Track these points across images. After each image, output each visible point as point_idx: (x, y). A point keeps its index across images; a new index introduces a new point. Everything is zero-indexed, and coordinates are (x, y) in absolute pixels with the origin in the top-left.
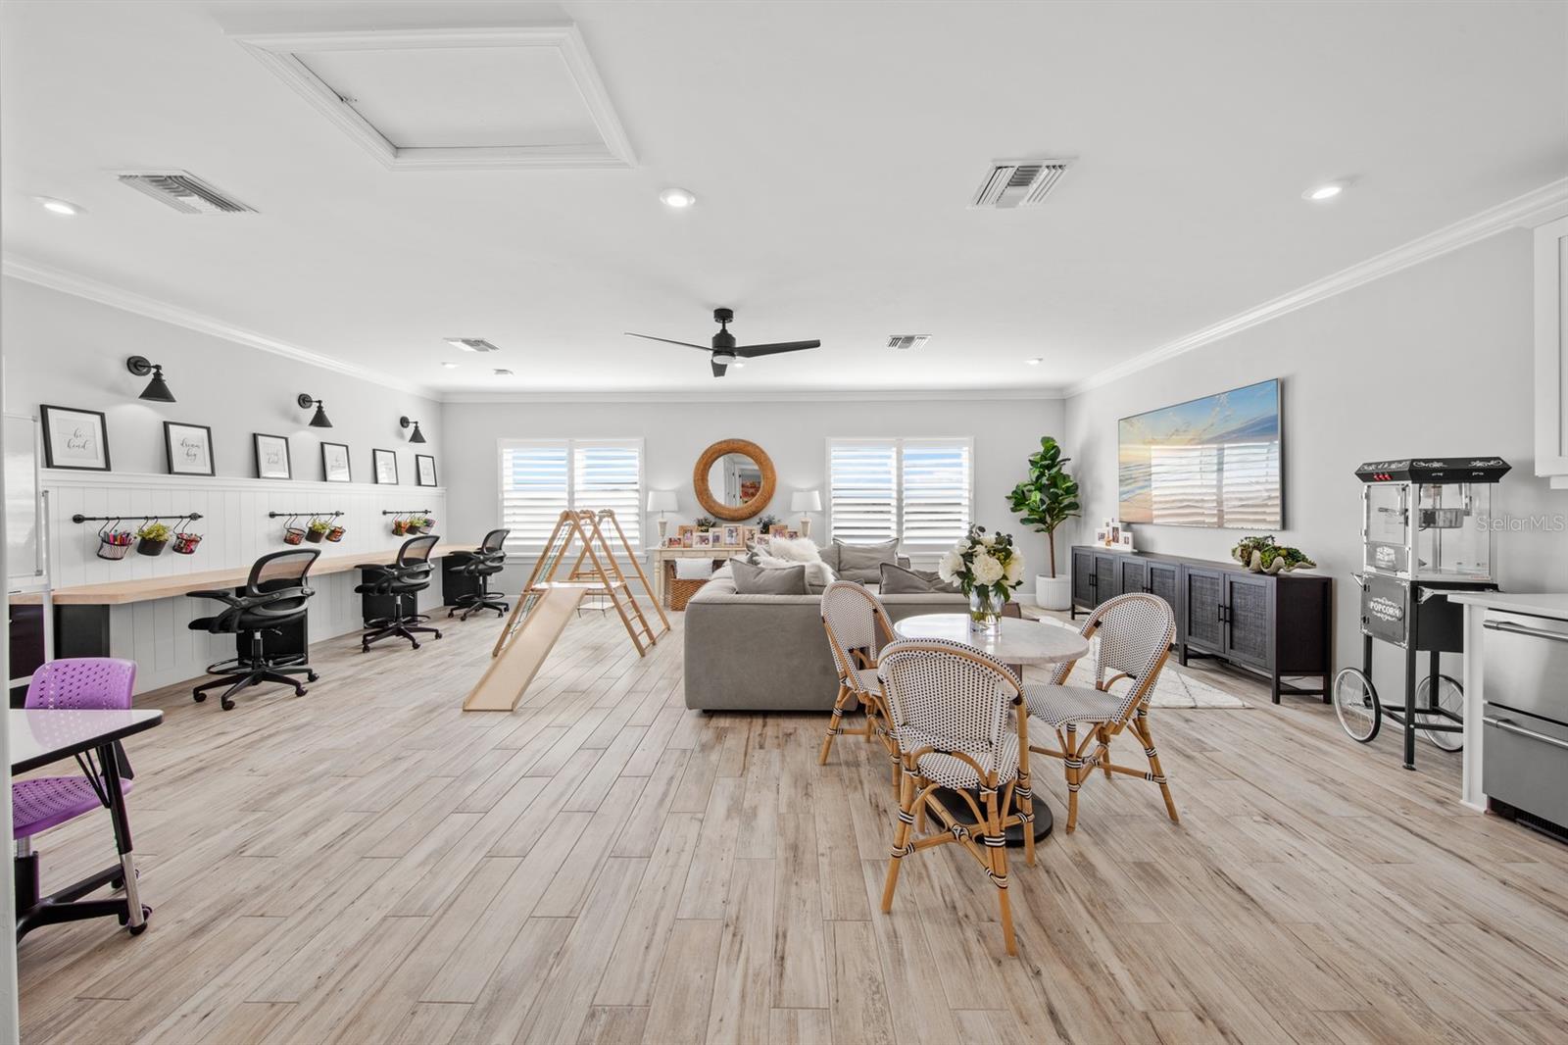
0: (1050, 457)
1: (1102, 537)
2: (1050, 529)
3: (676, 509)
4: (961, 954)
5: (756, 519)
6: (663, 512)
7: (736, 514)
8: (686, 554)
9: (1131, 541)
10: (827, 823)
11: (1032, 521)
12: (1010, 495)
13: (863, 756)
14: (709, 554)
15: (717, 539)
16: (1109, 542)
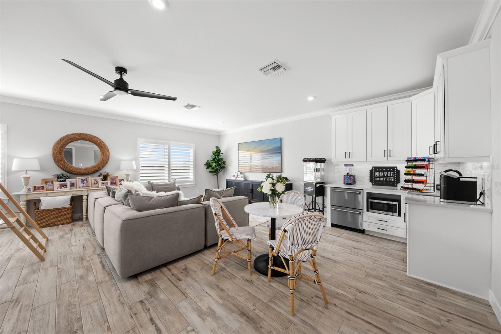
0: (218, 152)
1: (234, 176)
2: (217, 175)
3: (40, 169)
4: (321, 313)
5: (98, 174)
6: (26, 171)
7: (85, 172)
8: (49, 195)
9: (243, 177)
10: (241, 296)
11: (213, 172)
12: (205, 164)
13: (223, 265)
14: (67, 193)
15: (72, 185)
16: (236, 178)
